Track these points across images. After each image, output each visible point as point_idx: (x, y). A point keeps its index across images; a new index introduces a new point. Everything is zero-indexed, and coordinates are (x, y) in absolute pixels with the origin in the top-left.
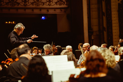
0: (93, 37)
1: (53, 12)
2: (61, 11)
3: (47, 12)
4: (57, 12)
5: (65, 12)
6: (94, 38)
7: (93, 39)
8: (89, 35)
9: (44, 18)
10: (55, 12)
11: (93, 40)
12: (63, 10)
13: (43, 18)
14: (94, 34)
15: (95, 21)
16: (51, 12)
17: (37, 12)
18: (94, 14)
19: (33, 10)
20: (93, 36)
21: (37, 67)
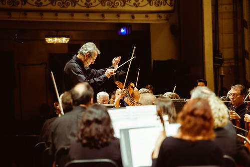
0: (222, 71)
1: (142, 20)
2: (159, 19)
3: (132, 19)
4: (151, 19)
5: (167, 19)
6: (224, 73)
7: (222, 74)
8: (214, 66)
9: (125, 32)
10: (147, 19)
11: (223, 76)
12: (163, 15)
13: (122, 31)
14: (226, 65)
15: (226, 39)
16: (140, 19)
17: (111, 18)
18: (226, 24)
19: (103, 16)
20: (222, 68)
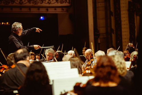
0: (99, 41)
1: (53, 12)
2: (62, 11)
3: (47, 11)
4: (58, 11)
5: (67, 11)
6: (100, 41)
7: (99, 42)
8: (94, 38)
9: (43, 18)
10: (55, 11)
11: (100, 43)
12: (65, 9)
13: (42, 18)
14: (101, 37)
15: (101, 22)
16: (51, 11)
17: (34, 11)
18: (101, 14)
19: (30, 9)
20: (99, 39)
21: (37, 74)
